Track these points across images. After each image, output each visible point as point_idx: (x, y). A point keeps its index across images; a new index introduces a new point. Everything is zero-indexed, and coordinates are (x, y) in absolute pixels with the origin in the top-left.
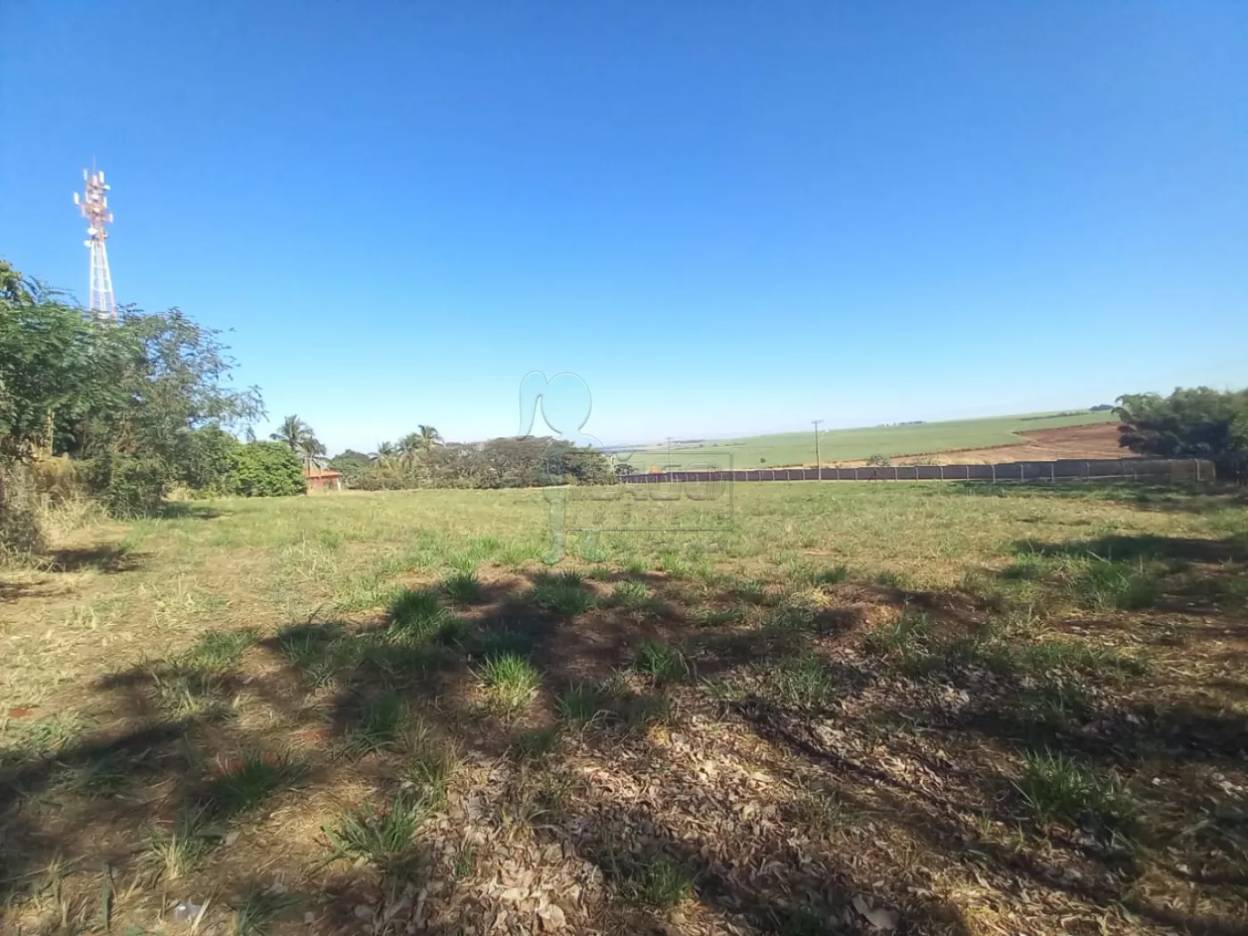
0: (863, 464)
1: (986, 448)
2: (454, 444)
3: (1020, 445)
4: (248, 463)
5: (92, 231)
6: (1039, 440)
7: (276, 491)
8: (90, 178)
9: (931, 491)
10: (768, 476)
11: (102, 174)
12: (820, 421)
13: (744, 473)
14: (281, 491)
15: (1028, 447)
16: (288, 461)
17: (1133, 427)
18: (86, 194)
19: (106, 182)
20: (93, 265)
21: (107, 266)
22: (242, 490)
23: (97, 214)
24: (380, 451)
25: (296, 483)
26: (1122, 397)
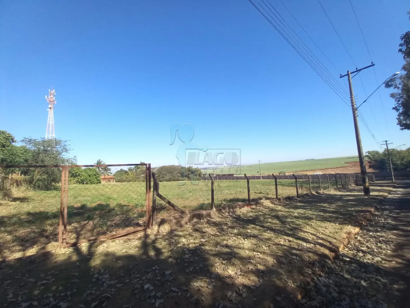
1: (334, 168)
3: (345, 167)
4: (83, 174)
5: (50, 106)
6: (352, 165)
7: (92, 182)
8: (51, 91)
11: (54, 90)
12: (261, 161)
14: (93, 183)
15: (348, 168)
16: (96, 173)
17: (373, 162)
18: (49, 96)
19: (55, 93)
20: (49, 116)
21: (53, 116)
22: (81, 182)
23: (52, 101)
25: (98, 180)
26: (367, 152)
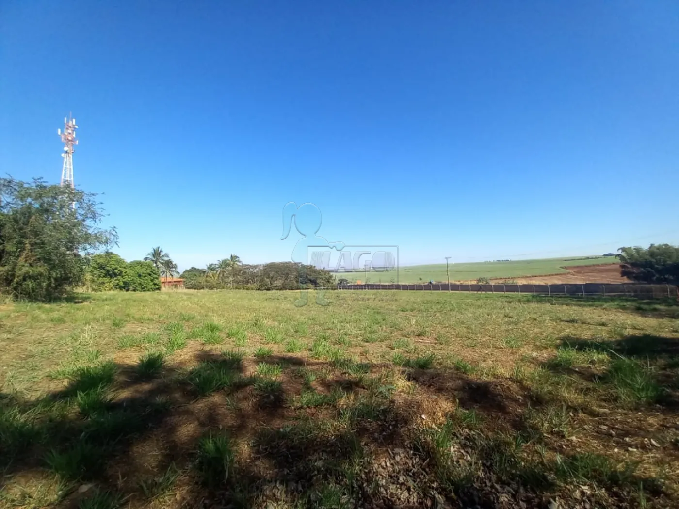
0: (474, 283)
1: (545, 276)
2: (246, 265)
3: (564, 274)
4: (128, 273)
5: (66, 149)
6: (575, 272)
7: (143, 288)
8: (68, 122)
9: (511, 300)
10: (419, 288)
11: (74, 120)
12: (450, 258)
13: (407, 285)
14: (146, 289)
15: (569, 275)
16: (152, 272)
17: (628, 266)
18: (65, 130)
19: (76, 125)
20: (64, 166)
21: (72, 167)
22: (124, 288)
23: (70, 140)
24: (208, 268)
25: (155, 284)
26: (621, 248)
